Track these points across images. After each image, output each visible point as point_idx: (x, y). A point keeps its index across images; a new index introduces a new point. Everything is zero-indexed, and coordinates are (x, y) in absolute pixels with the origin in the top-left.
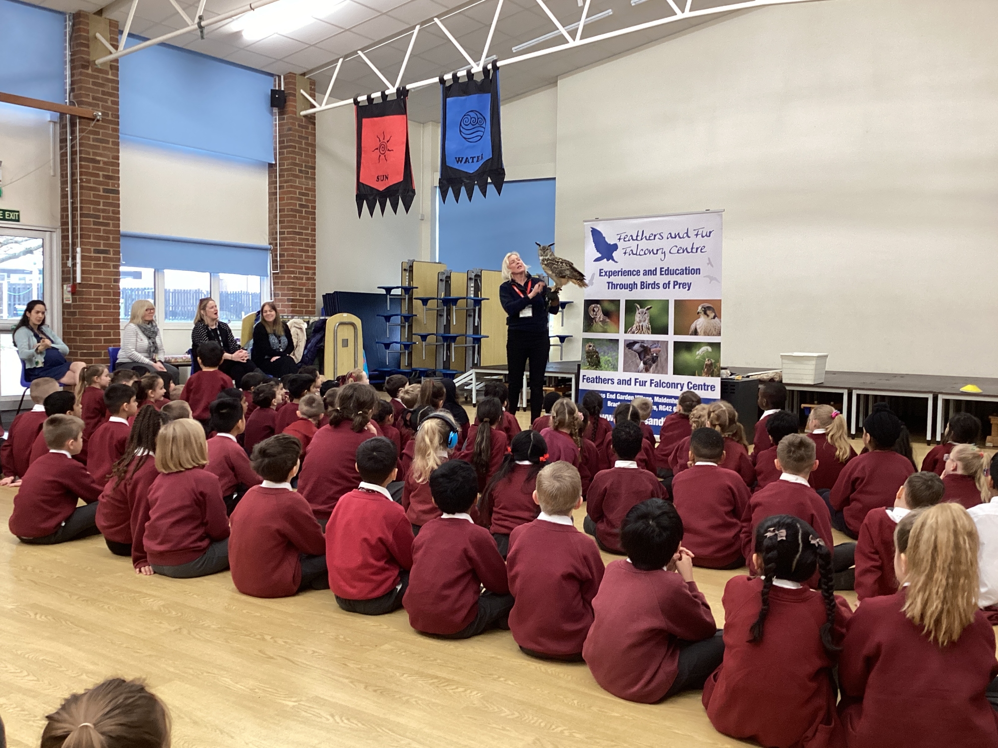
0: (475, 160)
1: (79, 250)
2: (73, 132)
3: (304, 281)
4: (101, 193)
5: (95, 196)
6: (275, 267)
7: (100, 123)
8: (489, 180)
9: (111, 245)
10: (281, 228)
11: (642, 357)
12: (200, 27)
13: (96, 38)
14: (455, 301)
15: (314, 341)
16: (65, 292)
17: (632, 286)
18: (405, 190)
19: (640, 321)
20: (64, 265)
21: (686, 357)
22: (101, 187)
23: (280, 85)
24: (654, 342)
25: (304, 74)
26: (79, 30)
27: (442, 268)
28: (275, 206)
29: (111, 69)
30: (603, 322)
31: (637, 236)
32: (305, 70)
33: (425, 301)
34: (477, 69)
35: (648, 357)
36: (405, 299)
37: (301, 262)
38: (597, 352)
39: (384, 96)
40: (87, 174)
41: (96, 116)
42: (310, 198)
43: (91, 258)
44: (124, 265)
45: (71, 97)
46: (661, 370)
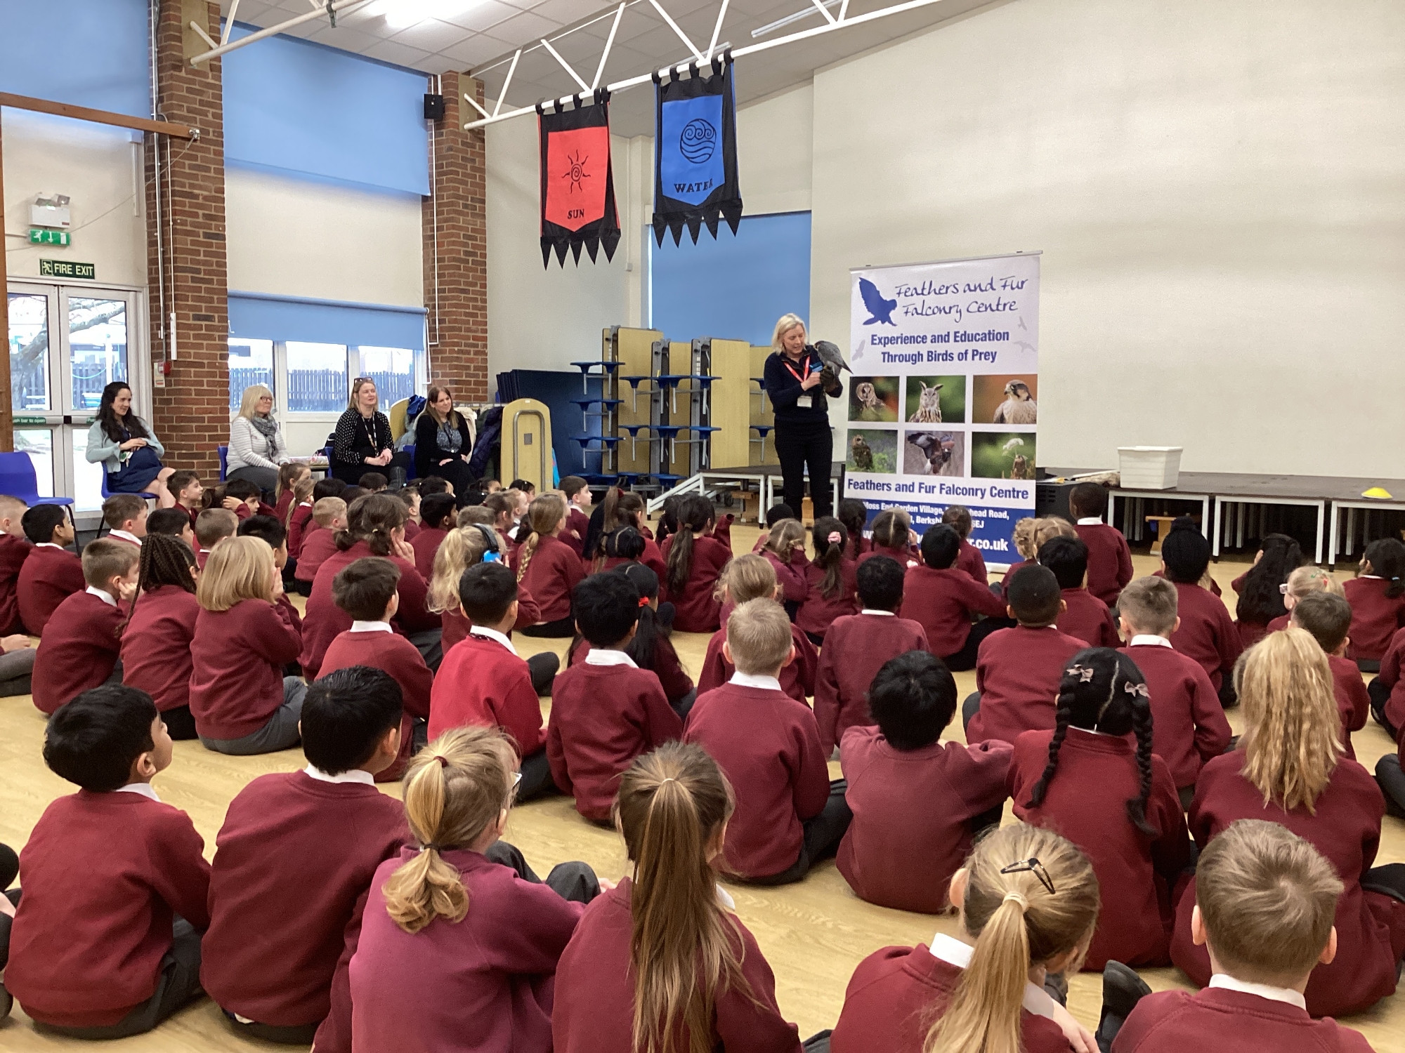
0: (702, 187)
1: (173, 315)
2: (162, 157)
3: (472, 356)
4: (201, 239)
5: (193, 243)
6: (433, 338)
7: (198, 143)
8: (721, 215)
9: (216, 310)
10: (440, 284)
11: (929, 452)
12: (331, 11)
13: (190, 28)
14: (675, 381)
15: (486, 436)
16: (156, 373)
17: (917, 358)
18: (606, 230)
19: (927, 405)
20: (154, 336)
21: (989, 452)
22: (201, 231)
23: (436, 89)
24: (946, 434)
25: (468, 73)
26: (168, 18)
27: (658, 337)
28: (431, 254)
29: (211, 70)
30: (877, 406)
31: (923, 289)
32: (469, 68)
33: (634, 382)
34: (703, 61)
35: (937, 453)
36: (607, 379)
37: (468, 330)
38: (868, 448)
39: (577, 101)
40: (183, 213)
41: (192, 134)
42: (478, 243)
43: (189, 327)
44: (234, 336)
45: (159, 109)
46: (954, 472)
